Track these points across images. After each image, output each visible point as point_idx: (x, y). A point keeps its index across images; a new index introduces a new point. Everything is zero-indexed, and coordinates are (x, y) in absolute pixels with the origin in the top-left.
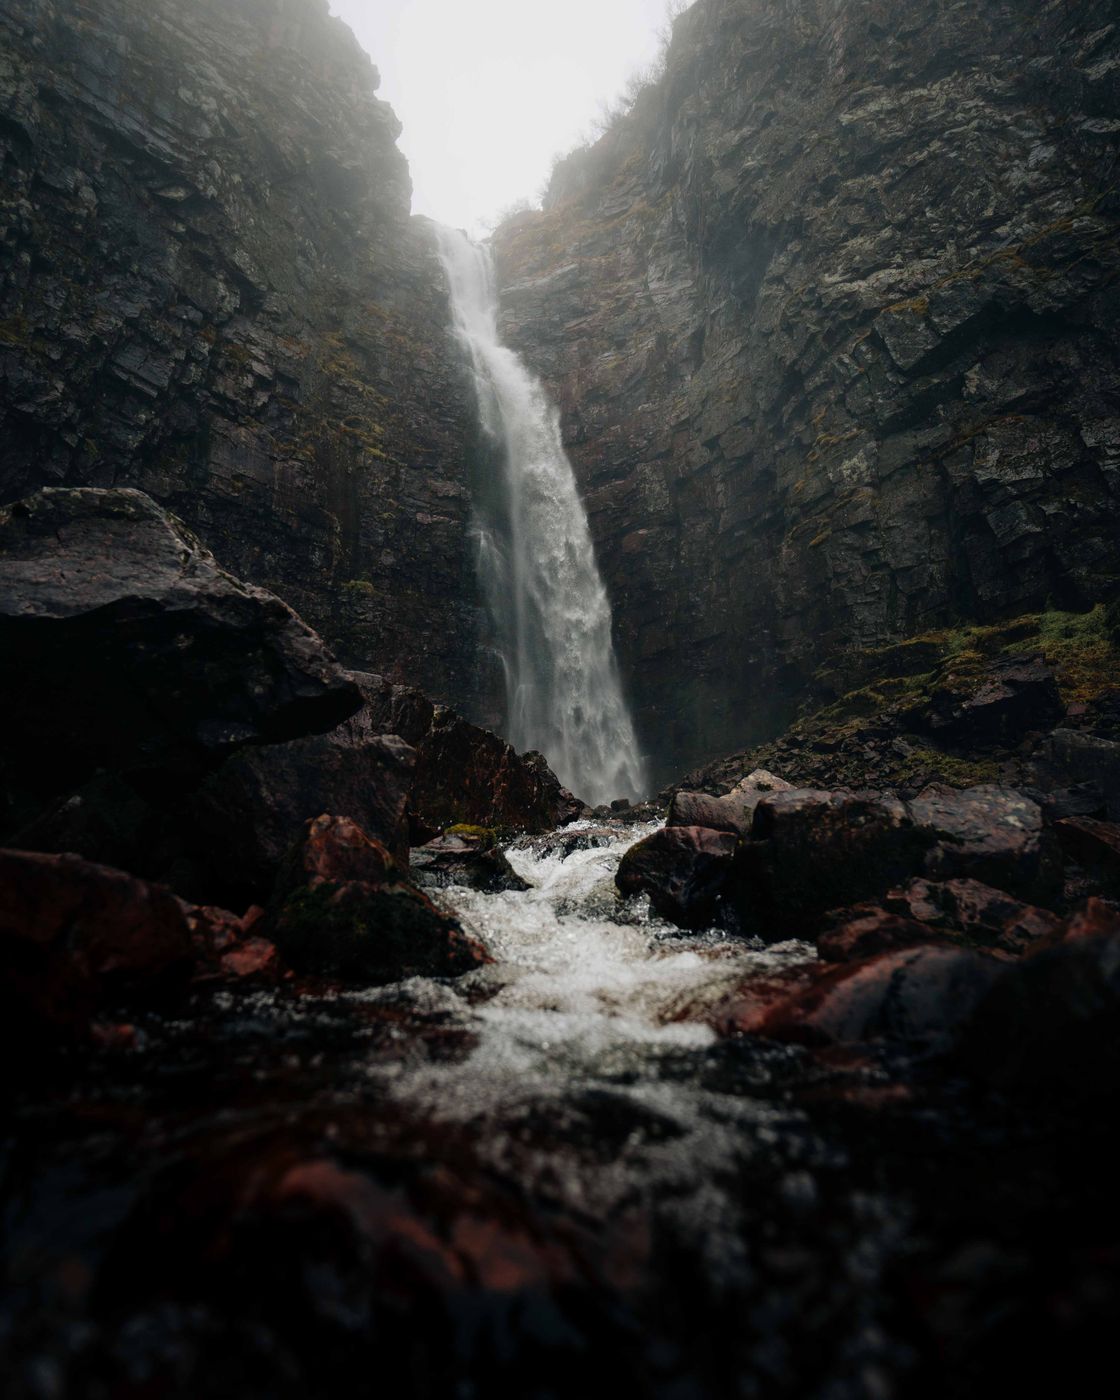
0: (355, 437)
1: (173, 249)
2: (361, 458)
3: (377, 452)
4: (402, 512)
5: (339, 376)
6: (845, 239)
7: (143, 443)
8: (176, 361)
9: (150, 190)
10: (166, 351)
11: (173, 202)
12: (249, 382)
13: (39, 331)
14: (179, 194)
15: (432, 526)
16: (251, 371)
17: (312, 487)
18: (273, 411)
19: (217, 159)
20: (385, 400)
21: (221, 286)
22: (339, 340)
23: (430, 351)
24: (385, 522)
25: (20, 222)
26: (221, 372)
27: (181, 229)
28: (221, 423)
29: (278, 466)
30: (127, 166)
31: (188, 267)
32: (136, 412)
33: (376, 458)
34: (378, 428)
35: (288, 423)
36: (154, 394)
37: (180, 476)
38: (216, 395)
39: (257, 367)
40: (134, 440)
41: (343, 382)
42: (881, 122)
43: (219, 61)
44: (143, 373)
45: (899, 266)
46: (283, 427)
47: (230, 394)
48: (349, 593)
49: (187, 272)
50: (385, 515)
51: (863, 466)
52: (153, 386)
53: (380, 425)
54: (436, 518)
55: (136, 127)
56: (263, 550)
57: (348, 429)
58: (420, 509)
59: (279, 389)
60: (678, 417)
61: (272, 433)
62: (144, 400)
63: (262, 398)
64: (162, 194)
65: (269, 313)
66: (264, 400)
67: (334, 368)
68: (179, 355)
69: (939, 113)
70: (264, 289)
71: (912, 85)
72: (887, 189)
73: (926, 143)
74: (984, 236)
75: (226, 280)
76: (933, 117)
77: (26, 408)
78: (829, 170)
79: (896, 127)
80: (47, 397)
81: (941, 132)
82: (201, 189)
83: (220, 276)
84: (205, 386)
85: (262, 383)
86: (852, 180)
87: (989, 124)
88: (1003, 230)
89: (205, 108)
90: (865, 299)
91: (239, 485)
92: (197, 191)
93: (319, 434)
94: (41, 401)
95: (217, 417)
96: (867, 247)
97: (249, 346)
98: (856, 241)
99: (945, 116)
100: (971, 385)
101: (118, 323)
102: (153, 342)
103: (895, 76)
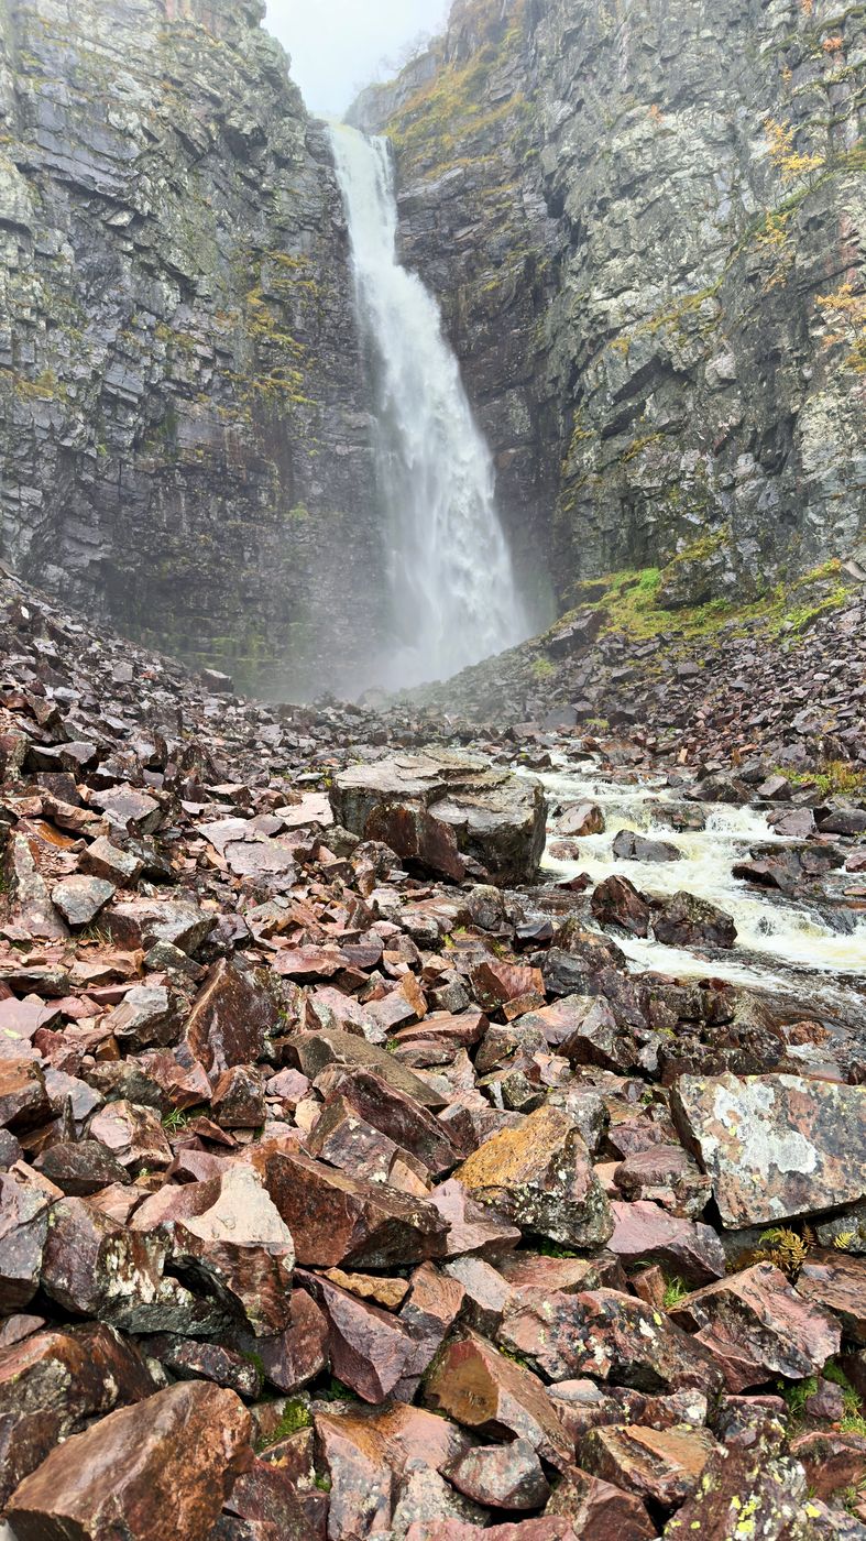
0: (280, 388)
1: (126, 266)
2: (287, 405)
3: (299, 398)
4: (325, 447)
5: (262, 334)
6: (608, 260)
7: (135, 440)
8: (145, 367)
9: (103, 222)
10: (137, 362)
11: (121, 228)
12: (196, 365)
13: (60, 378)
14: (125, 218)
15: (349, 456)
16: (196, 355)
17: (253, 443)
18: (217, 385)
19: (147, 174)
20: (302, 347)
21: (165, 286)
22: (259, 298)
23: (335, 291)
24: (313, 458)
26: (175, 361)
27: (130, 247)
28: (180, 402)
29: (227, 430)
30: (85, 209)
31: (139, 279)
32: (126, 416)
33: (299, 403)
34: (298, 376)
35: (229, 391)
36: (136, 400)
37: (161, 455)
38: (174, 382)
39: (200, 350)
40: (128, 438)
41: (266, 340)
42: (640, 150)
43: (132, 65)
44: (126, 386)
45: (637, 290)
46: (225, 396)
47: (184, 379)
48: (290, 522)
49: (139, 283)
50: (312, 453)
51: (593, 458)
52: (134, 394)
53: (299, 372)
54: (352, 448)
55: (87, 171)
56: (225, 499)
57: (276, 381)
58: (337, 442)
59: (219, 363)
60: (537, 347)
61: (218, 403)
62: (129, 405)
63: (207, 375)
64: (112, 222)
65: (202, 297)
66: (209, 376)
67: (258, 328)
68: (146, 361)
69: (675, 153)
70: (196, 277)
71: (666, 111)
72: (638, 217)
73: (663, 180)
74: (682, 279)
75: (168, 280)
76: (668, 156)
77: (67, 443)
78: (603, 191)
79: (648, 157)
80: (78, 431)
81: (673, 172)
82: (139, 207)
83: (163, 278)
84: (167, 379)
85: (206, 362)
86: (618, 203)
87: (702, 170)
88: (690, 276)
89: (131, 126)
90: (611, 318)
91: (201, 452)
92: (135, 211)
93: (253, 395)
94: (74, 435)
95: (179, 400)
96: (620, 270)
97: (191, 332)
98: (615, 262)
99: (675, 157)
100: (648, 409)
101: (105, 351)
102: (127, 357)
103: (657, 98)
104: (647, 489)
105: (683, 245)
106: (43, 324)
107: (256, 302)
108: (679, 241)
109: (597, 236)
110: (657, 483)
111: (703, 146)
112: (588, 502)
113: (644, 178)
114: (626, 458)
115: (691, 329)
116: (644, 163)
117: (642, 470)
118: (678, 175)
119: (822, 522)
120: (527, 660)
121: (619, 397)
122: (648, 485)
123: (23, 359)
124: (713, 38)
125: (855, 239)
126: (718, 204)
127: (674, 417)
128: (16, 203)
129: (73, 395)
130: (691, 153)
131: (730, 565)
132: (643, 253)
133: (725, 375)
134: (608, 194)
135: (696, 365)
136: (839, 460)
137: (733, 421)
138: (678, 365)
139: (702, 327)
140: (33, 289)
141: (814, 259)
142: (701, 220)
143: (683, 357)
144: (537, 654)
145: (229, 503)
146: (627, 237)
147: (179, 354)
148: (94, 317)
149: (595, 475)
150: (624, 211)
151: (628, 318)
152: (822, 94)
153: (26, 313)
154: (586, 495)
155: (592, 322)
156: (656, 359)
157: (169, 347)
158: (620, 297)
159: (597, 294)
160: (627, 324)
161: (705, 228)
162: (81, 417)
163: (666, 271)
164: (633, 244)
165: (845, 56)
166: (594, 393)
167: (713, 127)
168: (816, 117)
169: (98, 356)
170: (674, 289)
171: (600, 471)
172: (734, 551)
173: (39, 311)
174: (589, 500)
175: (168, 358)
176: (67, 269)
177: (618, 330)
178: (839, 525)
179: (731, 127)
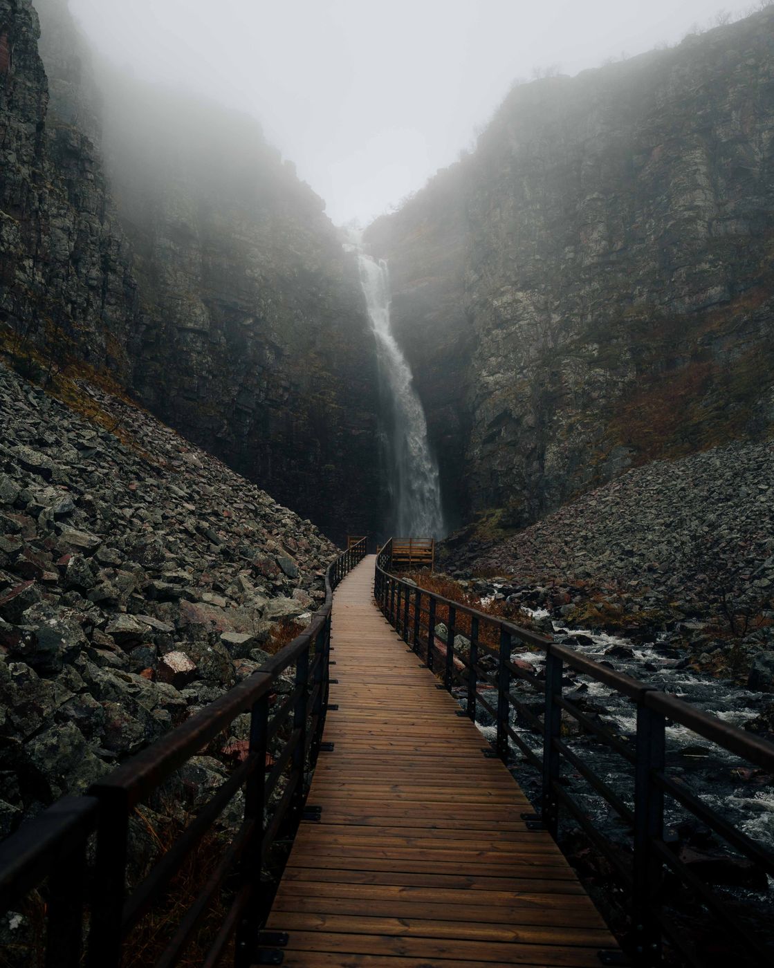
0: (324, 401)
2: (327, 410)
3: (334, 405)
4: (345, 431)
5: (315, 372)
6: (489, 357)
7: (249, 431)
8: (257, 395)
9: (240, 323)
10: (252, 392)
11: (249, 325)
12: (281, 391)
13: (217, 403)
14: (250, 321)
15: (359, 436)
16: (281, 386)
17: (308, 430)
18: (290, 401)
19: (262, 297)
20: (336, 378)
21: (268, 352)
22: (315, 353)
24: (338, 437)
25: (209, 367)
26: (270, 390)
27: (252, 335)
28: (272, 411)
29: (294, 424)
32: (246, 420)
33: (333, 408)
34: (333, 393)
35: (297, 404)
36: (251, 411)
37: (260, 438)
38: (270, 400)
39: (283, 383)
40: (246, 430)
41: (317, 375)
42: (505, 308)
44: (247, 405)
45: (502, 374)
46: (295, 407)
47: (274, 398)
48: (326, 470)
49: (255, 352)
50: (338, 434)
51: (478, 452)
52: (250, 408)
53: (334, 391)
54: (361, 431)
55: (234, 300)
56: (290, 459)
57: (321, 397)
58: (353, 428)
59: (292, 389)
61: (291, 410)
62: (248, 414)
64: (245, 323)
65: (285, 356)
66: (287, 397)
67: (313, 369)
68: (257, 392)
69: (520, 312)
70: (283, 346)
71: (519, 290)
72: (504, 339)
73: (515, 324)
74: (521, 372)
75: (269, 349)
76: (518, 313)
77: (219, 435)
78: (489, 324)
79: (509, 312)
80: (224, 429)
81: (519, 321)
82: (258, 315)
83: (267, 348)
84: (266, 399)
85: (286, 389)
86: (495, 331)
87: (532, 321)
88: (525, 371)
89: (256, 275)
90: (489, 386)
91: (281, 436)
92: (256, 317)
93: (309, 405)
94: (222, 431)
95: (271, 409)
96: (495, 363)
97: (279, 375)
98: (493, 359)
99: (521, 314)
100: (502, 433)
101: (237, 388)
102: (248, 390)
103: (515, 284)
104: (500, 471)
105: (522, 357)
106: (211, 377)
107: (312, 355)
108: (520, 355)
109: (485, 345)
110: (504, 469)
111: (533, 310)
112: (475, 473)
113: (507, 321)
114: (492, 454)
115: (520, 400)
116: (507, 314)
117: (498, 462)
118: (521, 323)
119: (549, 497)
120: (438, 549)
121: (490, 426)
122: (500, 469)
123: (201, 395)
124: (540, 260)
125: (566, 384)
126: (538, 339)
127: (513, 438)
128: (203, 321)
129: (222, 411)
130: (528, 313)
131: (527, 510)
132: (506, 357)
133: (530, 425)
134: (490, 326)
135: (521, 416)
136: (555, 473)
137: (533, 445)
138: (514, 416)
139: (524, 400)
140: (208, 361)
141: (554, 388)
142: (531, 345)
143: (517, 412)
144: (443, 546)
145: (293, 461)
146: (498, 348)
147: (272, 386)
148: (233, 371)
149: (479, 461)
150: (497, 335)
151: (497, 387)
152: (578, 301)
153: (204, 373)
154: (475, 470)
155: (481, 386)
156: (505, 411)
157: (268, 383)
158: (495, 376)
159: (484, 373)
160: (496, 390)
161: (532, 350)
162: (226, 422)
163: (515, 367)
164: (501, 352)
165: (590, 284)
166: (480, 422)
167: (538, 301)
168: (576, 311)
169: (235, 391)
170: (518, 376)
171: (482, 459)
172: (529, 504)
173: (209, 372)
174: (476, 473)
175: (267, 388)
176: (223, 349)
177: (492, 392)
178: (554, 499)
179: (546, 303)
